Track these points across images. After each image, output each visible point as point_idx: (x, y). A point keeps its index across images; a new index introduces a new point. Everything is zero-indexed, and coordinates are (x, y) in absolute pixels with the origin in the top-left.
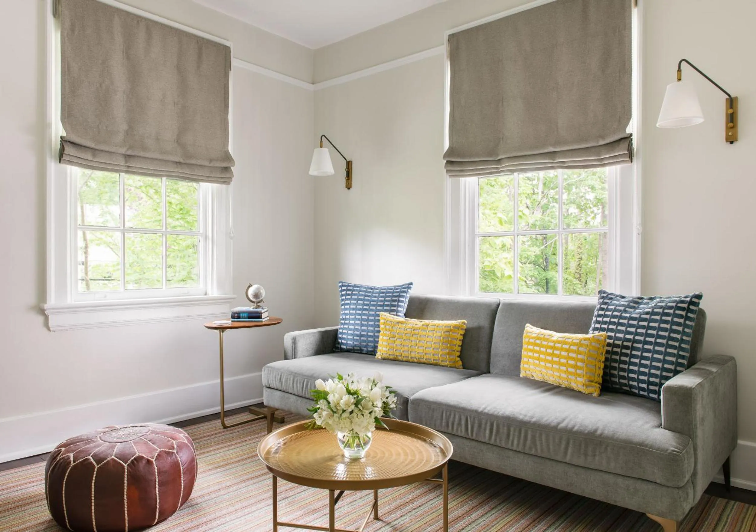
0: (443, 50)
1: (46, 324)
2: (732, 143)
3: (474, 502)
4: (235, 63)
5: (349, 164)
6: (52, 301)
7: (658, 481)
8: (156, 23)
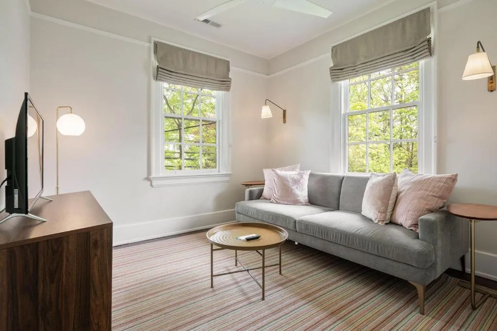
0: (329, 54)
1: (151, 185)
2: (492, 91)
3: (343, 276)
4: (231, 68)
5: (284, 111)
6: (153, 175)
7: (414, 265)
8: (196, 53)
